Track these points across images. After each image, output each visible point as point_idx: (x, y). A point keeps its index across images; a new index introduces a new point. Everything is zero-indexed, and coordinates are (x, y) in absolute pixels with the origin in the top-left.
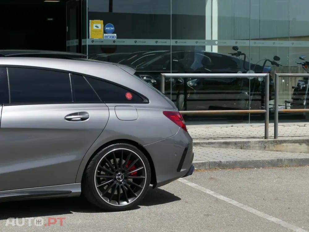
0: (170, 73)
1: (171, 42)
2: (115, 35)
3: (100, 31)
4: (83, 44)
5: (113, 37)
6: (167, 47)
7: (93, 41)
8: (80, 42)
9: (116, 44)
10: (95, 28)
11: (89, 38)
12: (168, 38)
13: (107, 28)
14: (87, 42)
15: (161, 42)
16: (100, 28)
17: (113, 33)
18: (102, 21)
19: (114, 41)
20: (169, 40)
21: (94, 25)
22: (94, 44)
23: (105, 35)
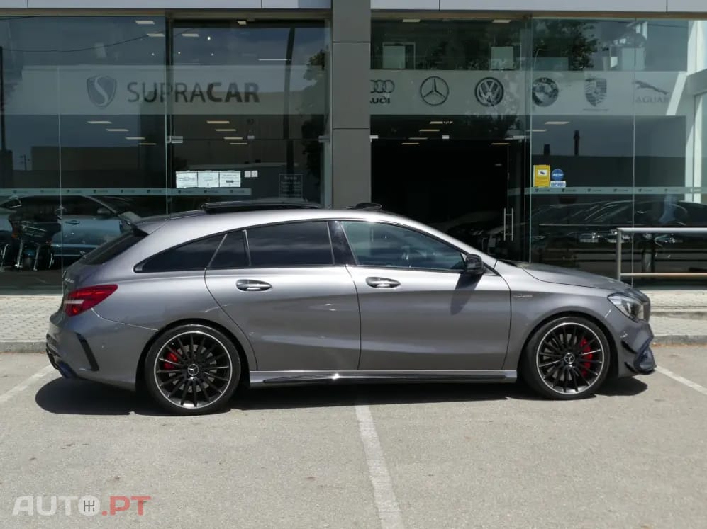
0: (631, 227)
1: (634, 190)
2: (565, 182)
3: (546, 178)
4: (525, 193)
5: (562, 185)
6: (629, 197)
7: (537, 190)
8: (523, 191)
9: (565, 193)
10: (539, 174)
11: (532, 186)
12: (630, 185)
13: (554, 175)
14: (531, 191)
15: (621, 190)
16: (546, 174)
17: (563, 180)
18: (548, 167)
19: (563, 190)
20: (630, 188)
21: (539, 171)
22: (539, 193)
23: (552, 182)
